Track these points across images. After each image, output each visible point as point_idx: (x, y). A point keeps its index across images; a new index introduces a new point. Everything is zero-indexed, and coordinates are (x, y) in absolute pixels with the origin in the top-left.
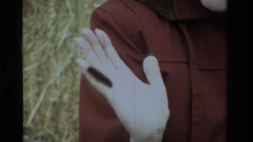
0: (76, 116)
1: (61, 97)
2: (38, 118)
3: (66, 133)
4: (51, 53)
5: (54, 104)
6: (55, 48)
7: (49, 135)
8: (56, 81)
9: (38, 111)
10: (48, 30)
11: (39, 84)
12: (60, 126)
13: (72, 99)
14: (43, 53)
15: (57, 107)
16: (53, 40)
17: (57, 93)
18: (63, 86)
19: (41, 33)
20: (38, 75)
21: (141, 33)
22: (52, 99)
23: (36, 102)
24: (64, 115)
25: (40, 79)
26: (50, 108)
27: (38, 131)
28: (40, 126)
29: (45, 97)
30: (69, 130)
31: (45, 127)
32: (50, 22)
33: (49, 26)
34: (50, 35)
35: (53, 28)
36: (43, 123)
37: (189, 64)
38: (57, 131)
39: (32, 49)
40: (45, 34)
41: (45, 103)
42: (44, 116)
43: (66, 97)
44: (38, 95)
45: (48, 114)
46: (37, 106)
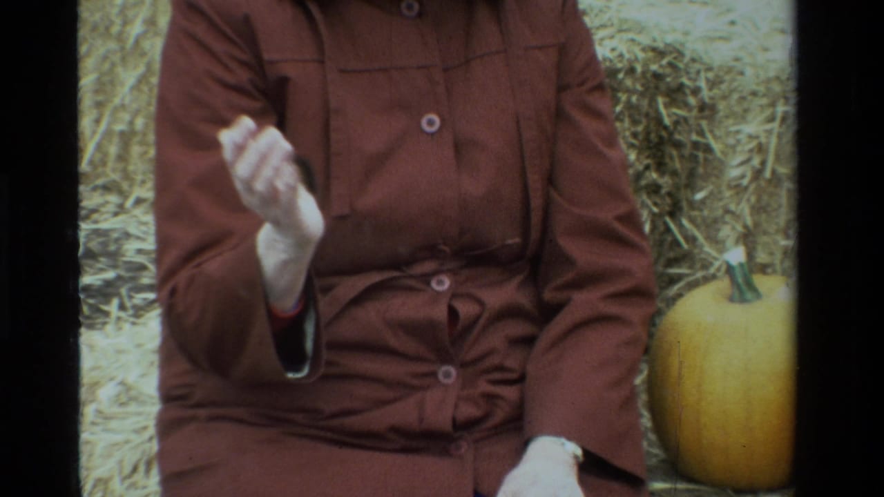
0: (152, 152)
1: (131, 123)
2: (98, 156)
3: (139, 178)
4: (116, 58)
5: (122, 133)
6: (123, 49)
7: (114, 181)
8: (123, 99)
9: (99, 147)
10: (112, 23)
11: (99, 105)
12: (131, 168)
13: (146, 125)
14: (105, 58)
15: (126, 138)
16: (120, 38)
17: (126, 117)
18: (134, 106)
19: (102, 29)
20: (97, 92)
21: (247, 20)
22: (119, 127)
23: (94, 132)
24: (136, 150)
25: (100, 98)
26: (116, 140)
27: (98, 176)
28: (100, 170)
29: (109, 124)
30: (144, 173)
31: (108, 170)
32: (115, 11)
33: (113, 18)
34: (115, 29)
35: (118, 21)
36: (104, 163)
37: (322, 62)
38: (127, 176)
39: (88, 54)
40: (107, 29)
41: (108, 133)
42: (106, 155)
43: (139, 123)
44: (97, 121)
45: (113, 150)
46: (97, 138)
